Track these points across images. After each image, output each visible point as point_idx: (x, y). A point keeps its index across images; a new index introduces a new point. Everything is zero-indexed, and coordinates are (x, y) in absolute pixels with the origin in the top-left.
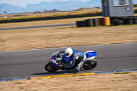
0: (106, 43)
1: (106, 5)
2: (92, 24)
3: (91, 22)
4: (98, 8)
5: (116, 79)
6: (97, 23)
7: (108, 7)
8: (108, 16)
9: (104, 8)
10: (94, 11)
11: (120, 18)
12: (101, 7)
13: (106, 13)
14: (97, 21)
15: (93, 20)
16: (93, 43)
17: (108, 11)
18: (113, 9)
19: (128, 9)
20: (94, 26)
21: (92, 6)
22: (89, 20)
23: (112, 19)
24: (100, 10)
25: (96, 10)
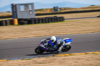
0: (15, 37)
1: (15, 10)
2: (4, 24)
3: (4, 22)
4: (9, 12)
5: (22, 64)
6: (8, 24)
7: (16, 12)
8: (17, 18)
9: (13, 12)
10: (6, 14)
11: (25, 20)
12: (11, 12)
13: (15, 16)
14: (8, 22)
15: (6, 21)
16: (5, 38)
17: (16, 15)
18: (20, 13)
19: (31, 13)
20: (6, 25)
21: (5, 11)
22: (2, 21)
23: (19, 20)
24: (11, 14)
25: (8, 13)
